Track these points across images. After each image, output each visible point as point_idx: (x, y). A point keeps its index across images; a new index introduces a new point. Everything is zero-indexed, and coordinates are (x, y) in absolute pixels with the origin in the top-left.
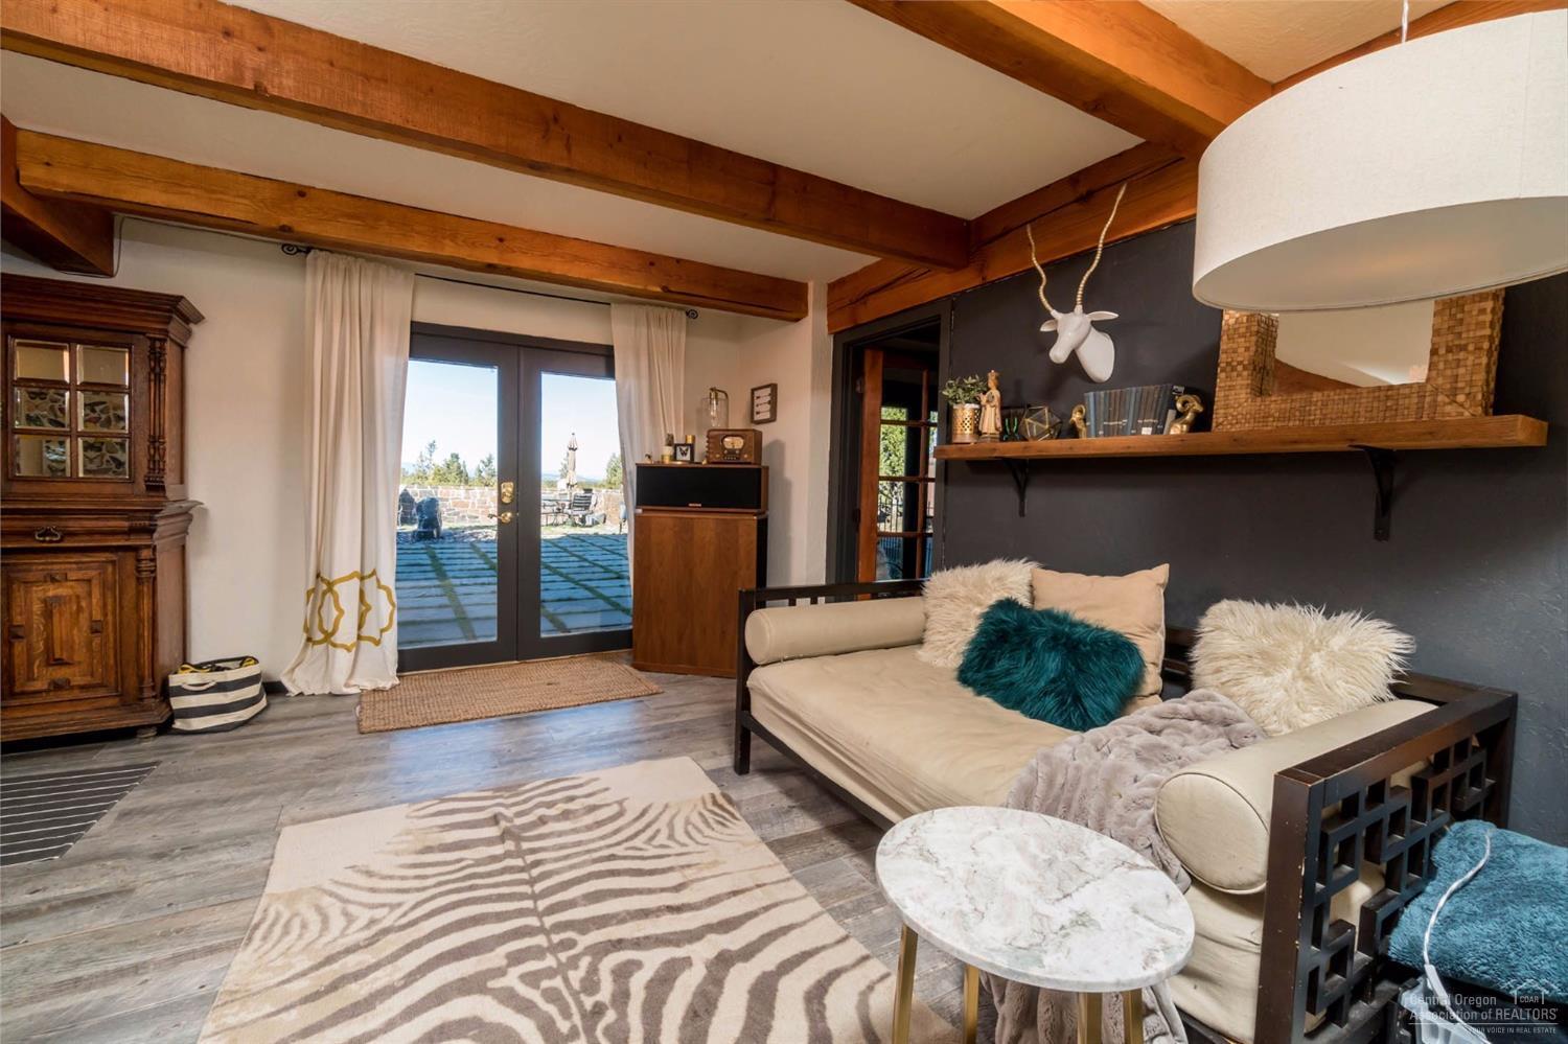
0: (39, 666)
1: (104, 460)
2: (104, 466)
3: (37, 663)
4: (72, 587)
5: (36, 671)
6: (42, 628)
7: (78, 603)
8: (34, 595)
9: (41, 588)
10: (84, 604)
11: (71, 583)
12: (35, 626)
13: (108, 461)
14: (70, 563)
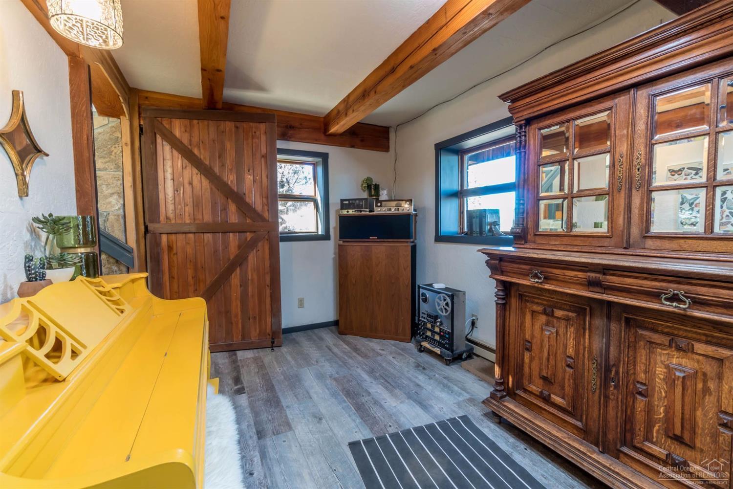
0: (658, 431)
1: (724, 216)
2: (724, 220)
3: (656, 428)
4: (698, 362)
5: (655, 434)
6: (663, 394)
7: (705, 382)
8: (659, 357)
9: (665, 352)
10: (712, 385)
11: (697, 357)
12: (657, 389)
13: (727, 216)
14: (699, 334)
